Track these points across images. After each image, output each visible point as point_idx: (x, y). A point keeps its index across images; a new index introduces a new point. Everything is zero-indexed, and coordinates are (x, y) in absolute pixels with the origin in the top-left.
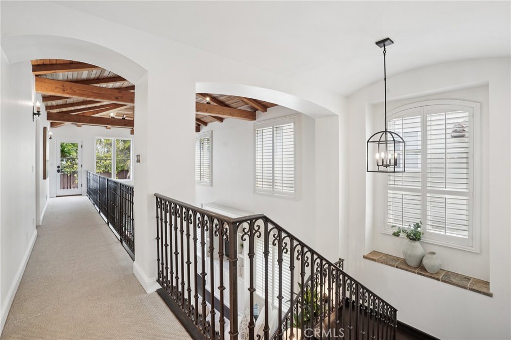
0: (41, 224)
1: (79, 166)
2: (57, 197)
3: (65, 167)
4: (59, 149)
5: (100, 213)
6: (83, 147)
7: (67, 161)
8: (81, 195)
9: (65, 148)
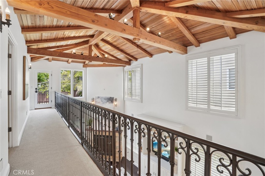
0: (18, 145)
1: (50, 88)
2: (35, 109)
3: (40, 89)
4: (37, 78)
5: (69, 127)
6: (52, 75)
7: (41, 85)
8: (51, 108)
9: (41, 77)
